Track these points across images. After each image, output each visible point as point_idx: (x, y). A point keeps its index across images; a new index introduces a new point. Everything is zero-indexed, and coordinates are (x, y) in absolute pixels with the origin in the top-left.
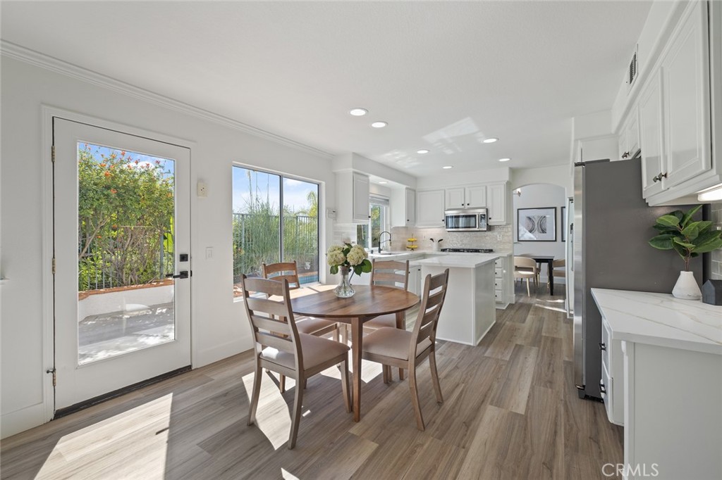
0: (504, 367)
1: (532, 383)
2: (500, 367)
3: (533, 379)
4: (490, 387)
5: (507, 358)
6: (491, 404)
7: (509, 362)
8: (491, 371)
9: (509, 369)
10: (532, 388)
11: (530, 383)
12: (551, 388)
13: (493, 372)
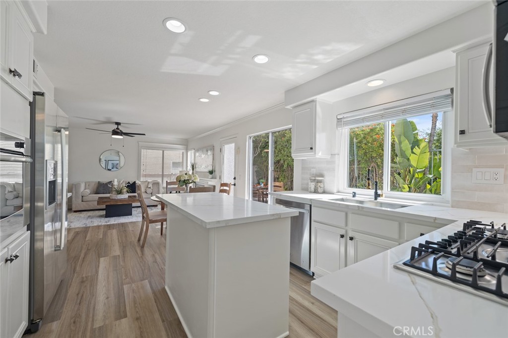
0: (124, 277)
1: (98, 275)
2: (126, 276)
3: (97, 278)
4: (124, 261)
5: (126, 287)
6: (119, 256)
7: (122, 284)
8: (131, 269)
9: (119, 277)
10: (97, 272)
11: (99, 274)
12: (83, 278)
13: (129, 270)
